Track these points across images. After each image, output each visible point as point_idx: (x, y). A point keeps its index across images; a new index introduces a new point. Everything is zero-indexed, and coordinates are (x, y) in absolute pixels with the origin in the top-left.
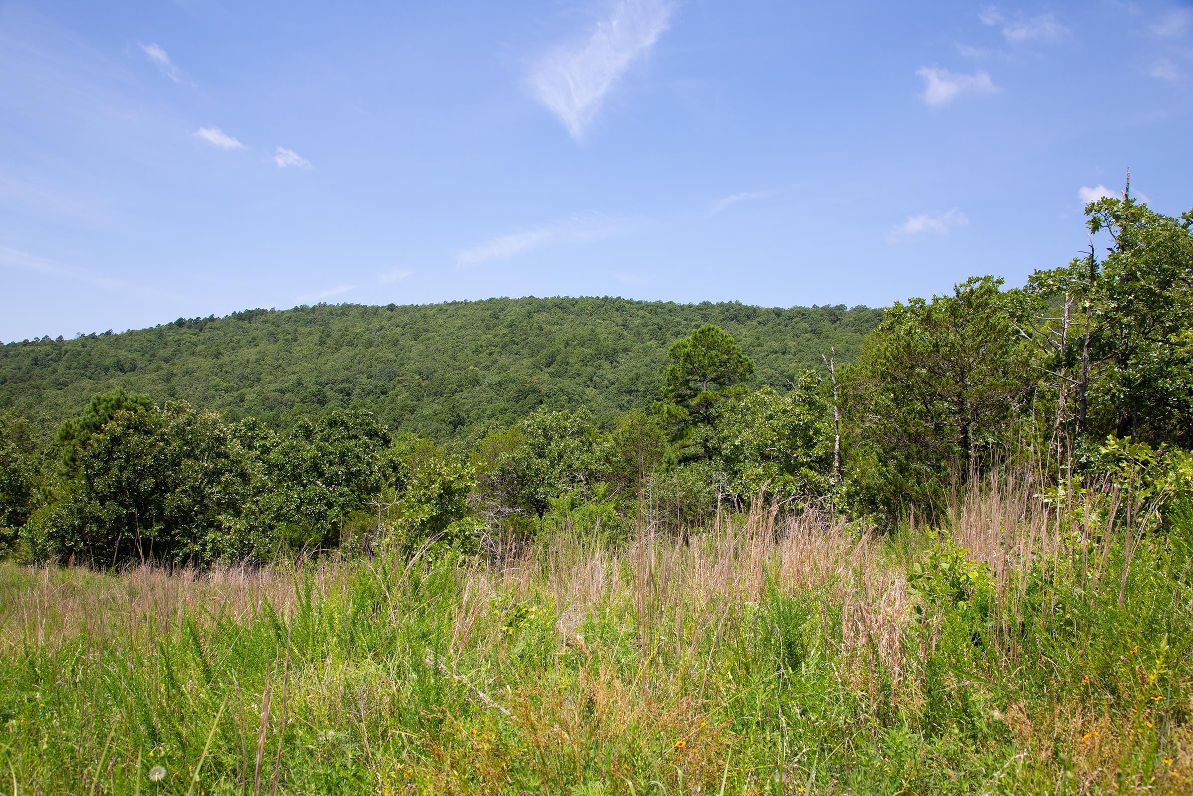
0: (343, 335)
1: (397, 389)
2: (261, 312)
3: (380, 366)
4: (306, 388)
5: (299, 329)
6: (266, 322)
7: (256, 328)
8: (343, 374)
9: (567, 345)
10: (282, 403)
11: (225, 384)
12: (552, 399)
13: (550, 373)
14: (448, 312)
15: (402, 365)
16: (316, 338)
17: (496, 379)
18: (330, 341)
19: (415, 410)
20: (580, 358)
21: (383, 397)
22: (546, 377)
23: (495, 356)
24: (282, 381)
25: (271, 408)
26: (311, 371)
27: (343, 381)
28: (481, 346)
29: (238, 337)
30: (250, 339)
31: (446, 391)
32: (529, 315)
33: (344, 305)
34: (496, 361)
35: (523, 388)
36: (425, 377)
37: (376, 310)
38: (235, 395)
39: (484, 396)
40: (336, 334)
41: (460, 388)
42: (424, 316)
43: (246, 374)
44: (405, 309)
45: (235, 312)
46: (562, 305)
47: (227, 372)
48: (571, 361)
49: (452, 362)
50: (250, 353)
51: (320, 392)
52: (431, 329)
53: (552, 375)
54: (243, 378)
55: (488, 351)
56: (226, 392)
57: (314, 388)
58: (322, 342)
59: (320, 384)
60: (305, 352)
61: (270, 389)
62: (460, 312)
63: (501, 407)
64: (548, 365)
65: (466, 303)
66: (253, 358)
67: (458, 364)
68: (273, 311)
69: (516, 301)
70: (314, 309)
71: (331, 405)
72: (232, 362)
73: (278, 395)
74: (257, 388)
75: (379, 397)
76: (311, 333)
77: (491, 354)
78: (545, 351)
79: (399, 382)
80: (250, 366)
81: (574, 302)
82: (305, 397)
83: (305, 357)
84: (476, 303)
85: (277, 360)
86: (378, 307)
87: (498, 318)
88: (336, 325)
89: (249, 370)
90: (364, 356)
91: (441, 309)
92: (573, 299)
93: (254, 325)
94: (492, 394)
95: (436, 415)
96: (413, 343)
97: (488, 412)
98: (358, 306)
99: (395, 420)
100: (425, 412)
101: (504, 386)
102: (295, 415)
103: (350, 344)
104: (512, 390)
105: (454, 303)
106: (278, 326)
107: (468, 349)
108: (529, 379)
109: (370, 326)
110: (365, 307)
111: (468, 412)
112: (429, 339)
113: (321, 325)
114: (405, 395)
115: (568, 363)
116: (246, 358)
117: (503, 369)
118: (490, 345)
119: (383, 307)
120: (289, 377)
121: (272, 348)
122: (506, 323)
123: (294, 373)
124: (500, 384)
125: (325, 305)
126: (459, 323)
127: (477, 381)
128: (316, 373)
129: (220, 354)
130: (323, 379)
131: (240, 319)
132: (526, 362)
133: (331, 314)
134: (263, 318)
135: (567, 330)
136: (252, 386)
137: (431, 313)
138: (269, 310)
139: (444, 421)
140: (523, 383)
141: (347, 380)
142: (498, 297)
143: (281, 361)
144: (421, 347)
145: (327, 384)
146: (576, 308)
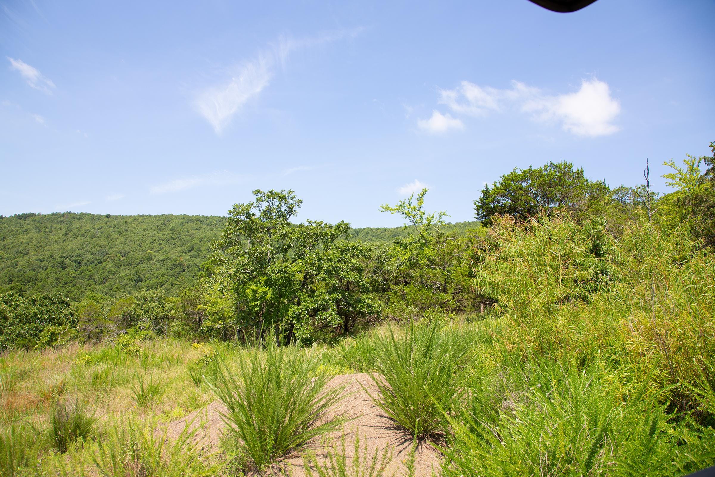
0: (79, 230)
1: (107, 261)
2: (33, 215)
3: (98, 249)
4: (55, 259)
5: (54, 225)
6: (34, 221)
7: (28, 224)
8: (77, 252)
9: (201, 241)
10: (40, 267)
11: (7, 255)
12: (190, 269)
13: (190, 255)
14: (139, 220)
15: (111, 248)
16: (63, 232)
17: (162, 258)
18: (71, 234)
19: (115, 273)
20: (207, 248)
21: (99, 265)
22: (188, 257)
23: (162, 245)
24: (42, 254)
25: (34, 270)
26: (59, 249)
27: (77, 256)
28: (155, 240)
29: (17, 228)
30: (24, 230)
31: (134, 263)
32: (183, 224)
33: (81, 213)
34: (163, 248)
35: (175, 263)
36: (123, 255)
37: (99, 217)
38: (13, 262)
39: (154, 266)
40: (75, 230)
41: (142, 262)
42: (126, 222)
43: (20, 250)
44: (116, 217)
45: (16, 214)
46: (201, 220)
47: (8, 248)
48: (202, 249)
49: (139, 248)
50: (24, 239)
51: (63, 261)
52: (128, 229)
53: (192, 257)
54: (18, 252)
55: (158, 243)
56: (7, 260)
57: (60, 260)
58: (66, 234)
59: (64, 257)
60: (56, 239)
61: (33, 258)
62: (146, 221)
63: (162, 273)
64: (190, 251)
65: (149, 216)
66: (25, 241)
67: (142, 249)
68: (39, 215)
69: (176, 217)
70: (64, 215)
71: (69, 269)
72: (12, 243)
73: (38, 263)
74: (26, 258)
75: (97, 265)
76: (60, 229)
77: (160, 244)
78: (189, 244)
79: (109, 257)
80: (23, 245)
81: (207, 218)
82: (54, 264)
83: (56, 241)
84: (154, 216)
85: (40, 243)
86: (101, 215)
87: (166, 225)
88: (76, 225)
89: (22, 248)
90: (90, 243)
91: (136, 219)
92: (207, 216)
93: (27, 222)
94: (159, 266)
95: (127, 276)
96: (118, 236)
97: (155, 275)
98: (89, 214)
99: (104, 278)
100: (121, 274)
101: (165, 262)
102: (47, 274)
103: (83, 235)
104: (169, 264)
105: (143, 216)
106: (42, 223)
107: (148, 241)
108: (179, 258)
109: (95, 226)
110: (93, 215)
111: (144, 275)
112: (127, 235)
113: (67, 224)
114: (111, 265)
115: (200, 251)
116: (21, 241)
117: (165, 253)
118: (160, 239)
119: (103, 215)
120: (46, 253)
121: (38, 235)
122: (170, 228)
123: (49, 251)
124: (163, 260)
125: (70, 213)
126: (145, 227)
127: (151, 259)
128: (61, 251)
129: (5, 238)
130: (66, 255)
131: (19, 218)
132: (179, 249)
133: (74, 218)
134: (33, 218)
135: (201, 234)
136: (23, 257)
137: (129, 220)
138: (37, 214)
139: (131, 279)
140: (176, 260)
141: (79, 255)
142: (167, 214)
143: (41, 244)
144: (122, 239)
145: (67, 257)
146: (208, 222)
